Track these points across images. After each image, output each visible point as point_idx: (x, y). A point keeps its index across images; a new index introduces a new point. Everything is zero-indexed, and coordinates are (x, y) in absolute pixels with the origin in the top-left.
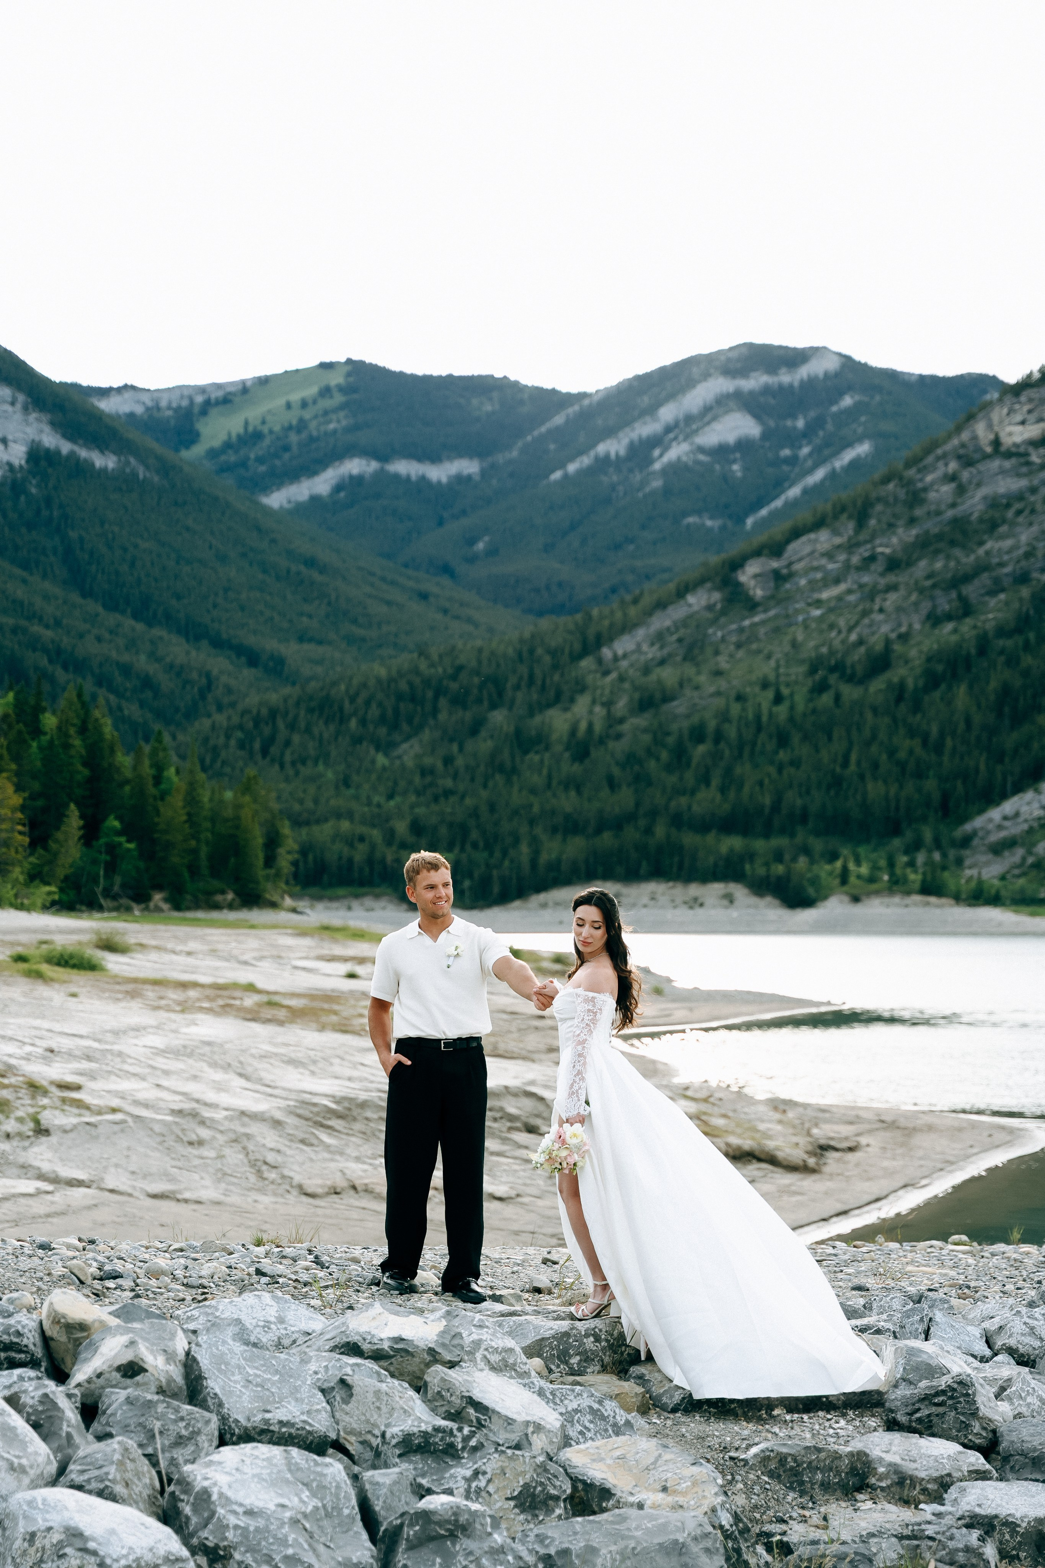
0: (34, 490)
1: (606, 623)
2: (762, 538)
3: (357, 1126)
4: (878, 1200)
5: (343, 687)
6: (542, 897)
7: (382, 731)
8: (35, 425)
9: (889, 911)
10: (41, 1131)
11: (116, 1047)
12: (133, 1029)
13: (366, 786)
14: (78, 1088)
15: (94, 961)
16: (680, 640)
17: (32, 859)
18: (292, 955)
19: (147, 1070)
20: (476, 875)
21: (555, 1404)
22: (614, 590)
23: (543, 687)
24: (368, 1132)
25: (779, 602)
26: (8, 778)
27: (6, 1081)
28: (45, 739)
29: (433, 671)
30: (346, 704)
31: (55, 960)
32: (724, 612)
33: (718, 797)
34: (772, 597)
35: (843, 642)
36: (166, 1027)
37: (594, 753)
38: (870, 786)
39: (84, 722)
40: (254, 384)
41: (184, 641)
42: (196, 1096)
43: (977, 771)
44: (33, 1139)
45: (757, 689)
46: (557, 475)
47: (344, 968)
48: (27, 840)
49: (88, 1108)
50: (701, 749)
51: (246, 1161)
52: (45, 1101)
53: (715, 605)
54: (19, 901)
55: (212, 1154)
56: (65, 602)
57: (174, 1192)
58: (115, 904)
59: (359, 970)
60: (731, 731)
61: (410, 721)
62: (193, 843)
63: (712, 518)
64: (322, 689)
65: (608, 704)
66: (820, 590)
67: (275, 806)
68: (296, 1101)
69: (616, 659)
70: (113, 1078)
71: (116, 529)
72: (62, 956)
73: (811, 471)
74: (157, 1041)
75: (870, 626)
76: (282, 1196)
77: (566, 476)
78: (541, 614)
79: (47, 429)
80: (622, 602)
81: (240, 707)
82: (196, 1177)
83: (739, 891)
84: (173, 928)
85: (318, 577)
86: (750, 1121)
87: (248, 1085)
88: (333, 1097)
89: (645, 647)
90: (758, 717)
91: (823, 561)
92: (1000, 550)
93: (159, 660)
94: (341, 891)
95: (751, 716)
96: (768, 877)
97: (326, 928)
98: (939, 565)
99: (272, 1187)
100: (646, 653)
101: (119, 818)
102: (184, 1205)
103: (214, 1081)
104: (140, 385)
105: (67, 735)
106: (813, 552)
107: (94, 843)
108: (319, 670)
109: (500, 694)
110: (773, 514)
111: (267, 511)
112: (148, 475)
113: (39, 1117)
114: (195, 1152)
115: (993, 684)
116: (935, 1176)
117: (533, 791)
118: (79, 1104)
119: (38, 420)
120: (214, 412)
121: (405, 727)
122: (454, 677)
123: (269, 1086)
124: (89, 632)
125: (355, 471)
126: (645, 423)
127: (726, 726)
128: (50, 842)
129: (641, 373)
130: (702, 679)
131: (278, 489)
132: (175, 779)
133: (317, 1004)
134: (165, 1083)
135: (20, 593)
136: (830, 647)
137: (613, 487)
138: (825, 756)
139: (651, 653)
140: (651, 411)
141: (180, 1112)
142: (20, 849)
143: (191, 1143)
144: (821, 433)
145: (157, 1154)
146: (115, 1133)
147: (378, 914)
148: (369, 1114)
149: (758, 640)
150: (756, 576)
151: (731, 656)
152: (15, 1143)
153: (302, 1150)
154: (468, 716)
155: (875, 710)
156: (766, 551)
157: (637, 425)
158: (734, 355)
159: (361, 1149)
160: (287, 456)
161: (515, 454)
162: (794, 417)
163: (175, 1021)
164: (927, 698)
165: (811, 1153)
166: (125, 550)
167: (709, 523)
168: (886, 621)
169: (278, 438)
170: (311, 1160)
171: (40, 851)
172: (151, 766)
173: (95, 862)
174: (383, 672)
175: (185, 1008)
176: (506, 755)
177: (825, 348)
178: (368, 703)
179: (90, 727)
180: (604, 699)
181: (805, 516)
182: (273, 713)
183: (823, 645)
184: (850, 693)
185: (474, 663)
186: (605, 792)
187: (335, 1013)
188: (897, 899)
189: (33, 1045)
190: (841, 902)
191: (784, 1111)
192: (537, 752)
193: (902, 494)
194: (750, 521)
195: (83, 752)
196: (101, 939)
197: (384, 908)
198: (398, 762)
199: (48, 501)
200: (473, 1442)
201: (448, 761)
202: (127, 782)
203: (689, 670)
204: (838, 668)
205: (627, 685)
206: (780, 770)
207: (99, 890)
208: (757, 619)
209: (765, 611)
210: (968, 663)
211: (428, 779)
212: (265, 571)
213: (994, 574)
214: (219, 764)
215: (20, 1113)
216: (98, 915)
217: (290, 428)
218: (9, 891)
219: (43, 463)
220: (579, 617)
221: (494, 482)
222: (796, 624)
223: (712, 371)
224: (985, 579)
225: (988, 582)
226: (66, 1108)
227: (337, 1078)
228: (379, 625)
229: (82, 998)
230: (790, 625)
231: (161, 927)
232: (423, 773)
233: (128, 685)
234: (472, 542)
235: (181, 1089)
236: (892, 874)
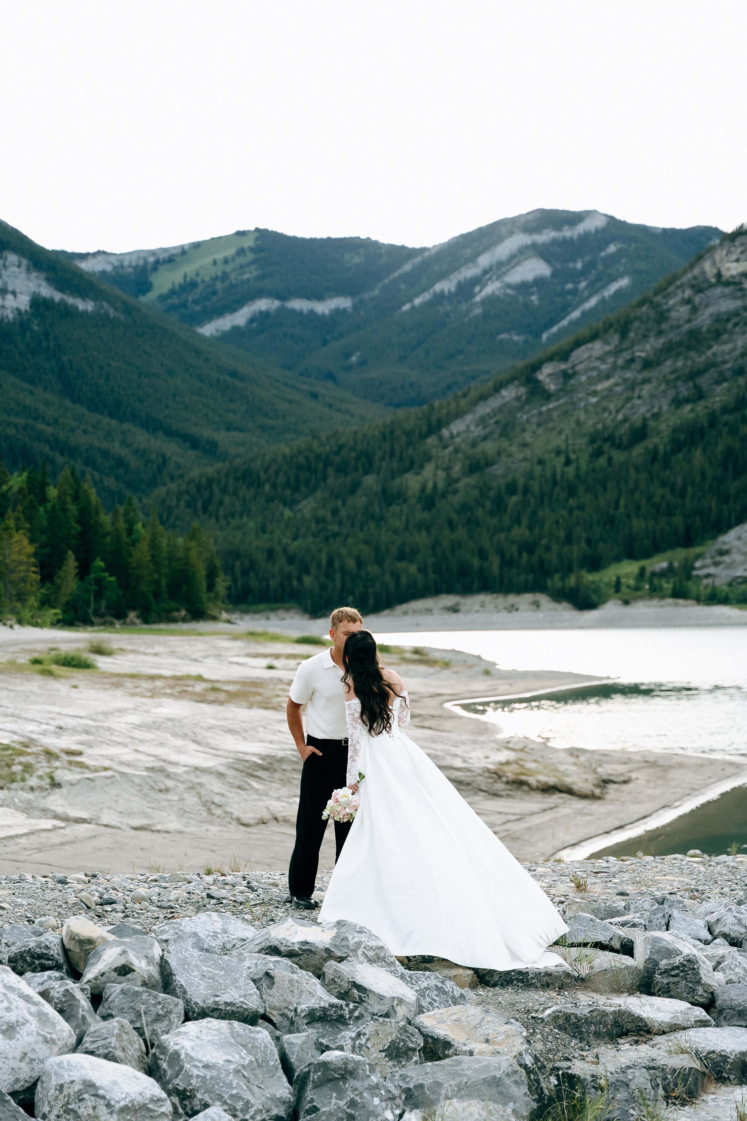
0: (36, 328)
1: (444, 411)
2: (553, 348)
3: (277, 776)
4: (644, 817)
5: (259, 462)
6: (404, 607)
7: (288, 492)
8: (36, 281)
9: (650, 610)
10: (55, 785)
11: (106, 724)
12: (118, 711)
13: (277, 532)
14: (80, 754)
15: (89, 662)
16: (497, 422)
17: (43, 591)
18: (227, 654)
19: (128, 740)
20: (357, 592)
21: (412, 984)
22: (449, 388)
23: (401, 459)
24: (287, 779)
25: (567, 393)
26: (24, 534)
27: (29, 750)
28: (49, 505)
29: (322, 449)
30: (262, 473)
31: (61, 662)
32: (527, 402)
33: (527, 533)
34: (562, 390)
35: (613, 420)
36: (140, 709)
37: (438, 504)
38: (634, 522)
39: (77, 492)
40: (190, 248)
41: (145, 432)
42: (164, 757)
43: (710, 509)
44: (49, 790)
45: (553, 456)
46: (407, 307)
48: (39, 577)
49: (87, 767)
50: (514, 499)
51: (199, 802)
52: (57, 764)
53: (521, 396)
54: (34, 620)
55: (176, 798)
56: (60, 407)
57: (149, 825)
58: (102, 620)
59: (276, 663)
60: (535, 486)
61: (307, 485)
62: (156, 576)
63: (518, 334)
64: (244, 464)
65: (447, 469)
66: (596, 384)
67: (213, 548)
68: (234, 759)
69: (452, 437)
70: (105, 746)
71: (95, 354)
72: (66, 659)
73: (587, 299)
74: (135, 719)
75: (633, 407)
76: (226, 826)
77: (413, 308)
78: (398, 406)
79: (44, 284)
80: (456, 397)
81: (186, 478)
82: (165, 814)
83: (543, 599)
84: (143, 636)
85: (239, 384)
86: (553, 764)
87: (200, 748)
88: (260, 755)
89: (472, 428)
90: (554, 475)
91: (598, 364)
92: (723, 352)
93: (128, 446)
94: (262, 607)
95: (549, 475)
96: (563, 588)
97: (252, 634)
98: (680, 363)
99: (218, 820)
100: (473, 432)
101: (103, 560)
102: (157, 834)
103: (175, 746)
104: (109, 250)
105: (65, 502)
106: (589, 358)
107: (86, 578)
108: (242, 450)
109: (371, 464)
110: (561, 331)
111: (202, 338)
112: (116, 314)
113: (54, 775)
114: (164, 797)
115: (720, 448)
116: (685, 799)
117: (396, 532)
118: (82, 765)
119: (37, 277)
120: (162, 268)
121: (304, 489)
122: (337, 453)
123: (214, 748)
124: (78, 427)
125: (263, 308)
126: (469, 268)
127: (532, 482)
128: (55, 578)
129: (464, 232)
130: (514, 449)
131: (209, 322)
132: (142, 531)
133: (246, 688)
134: (141, 748)
135: (29, 401)
136: (604, 424)
137: (447, 315)
138: (602, 501)
139: (477, 432)
140: (473, 259)
141: (152, 769)
142: (34, 583)
143: (160, 791)
144: (594, 272)
145: (137, 799)
146: (107, 785)
147: (288, 622)
148: (285, 766)
149: (552, 420)
150: (550, 375)
151: (534, 432)
152: (37, 793)
153: (239, 794)
154: (348, 480)
155: (637, 468)
156: (557, 357)
157: (463, 269)
158: (529, 218)
159: (280, 792)
160: (214, 299)
161: (376, 292)
162: (575, 261)
163: (146, 705)
164: (673, 459)
165: (597, 786)
166: (102, 368)
167: (516, 338)
168: (643, 405)
169: (209, 286)
170: (245, 800)
171: (48, 584)
172: (125, 522)
173: (87, 591)
174: (287, 451)
175: (154, 694)
176: (376, 507)
177: (595, 211)
179: (81, 495)
180: (444, 466)
181: (584, 331)
182: (210, 482)
183: (598, 423)
184: (619, 456)
185: (351, 443)
186: (447, 531)
187: (260, 694)
188: (655, 602)
189: (47, 724)
190: (616, 605)
191: (578, 757)
192: (398, 504)
193: (652, 314)
194: (545, 336)
195: (77, 514)
196: (93, 646)
197: (292, 618)
198: (299, 514)
199: (46, 335)
200: (356, 1014)
201: (335, 512)
202: (108, 534)
203: (504, 443)
204: (610, 439)
205: (460, 455)
206: (570, 512)
207: (90, 611)
208: (551, 406)
209: (557, 400)
210: (702, 432)
211: (321, 525)
212: (201, 381)
213: (719, 369)
215: (40, 773)
216: (90, 629)
217: (216, 278)
218: (28, 614)
219: (42, 309)
220: (425, 407)
221: (362, 313)
222: (579, 408)
223: (515, 229)
224: (713, 373)
225: (715, 375)
226: (73, 768)
227: (262, 741)
228: (284, 417)
229: (81, 689)
230: (575, 409)
231: (135, 636)
232: (318, 522)
233: (107, 464)
234: (348, 356)
235: (152, 753)
236: (651, 584)
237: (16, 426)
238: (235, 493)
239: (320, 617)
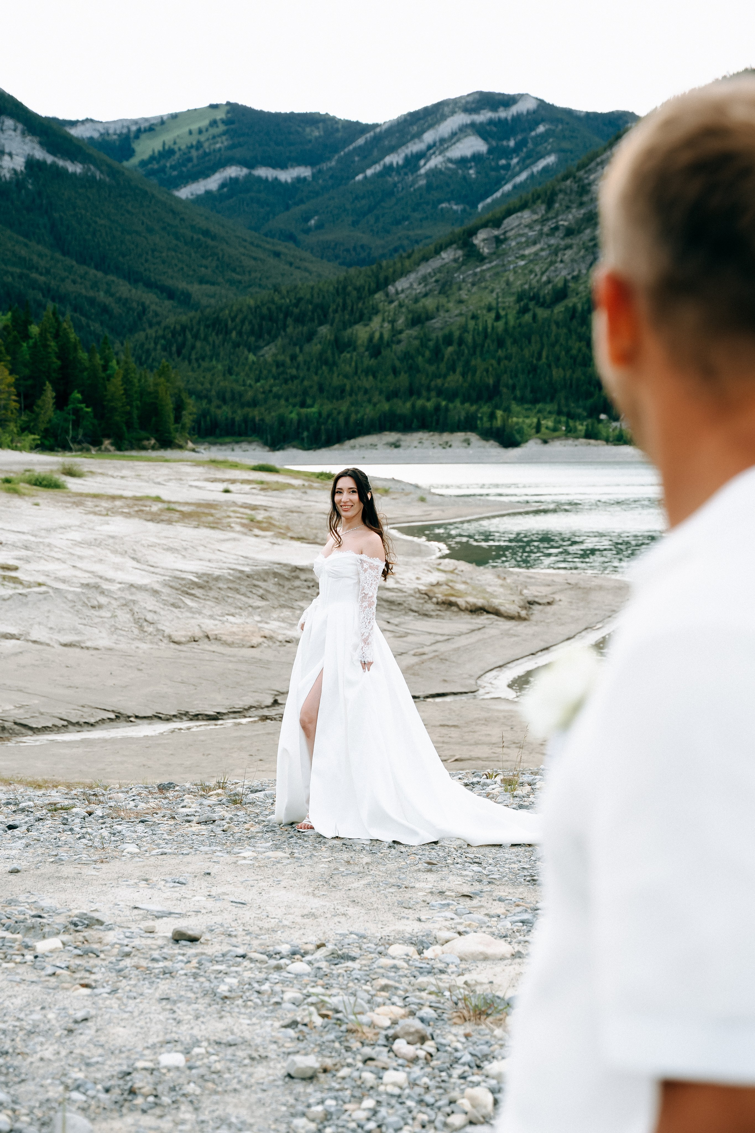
0: (30, 187)
1: (391, 270)
2: (488, 216)
3: (212, 594)
5: (227, 312)
6: (352, 442)
7: (252, 339)
8: (30, 144)
9: (565, 449)
11: (47, 541)
12: (61, 528)
13: (242, 374)
14: (16, 569)
15: (59, 482)
16: (437, 281)
17: (22, 418)
18: (189, 478)
19: (67, 556)
20: (311, 428)
22: (396, 250)
23: (352, 311)
24: (220, 598)
25: (498, 256)
26: (5, 366)
28: (31, 342)
29: (283, 301)
30: (230, 322)
31: (33, 482)
32: (463, 264)
33: (461, 378)
34: (494, 253)
35: (538, 281)
36: (85, 526)
37: (385, 352)
38: (554, 372)
39: (58, 331)
40: (168, 118)
41: (127, 283)
42: (100, 574)
45: (485, 312)
46: (360, 177)
47: (222, 486)
48: (19, 405)
49: (21, 583)
50: (450, 349)
51: (131, 619)
53: (459, 258)
54: (14, 444)
55: (108, 614)
56: (52, 259)
57: (79, 642)
58: (80, 447)
59: (231, 487)
60: (469, 338)
61: (269, 333)
62: (128, 408)
63: (456, 204)
64: (214, 313)
65: (393, 322)
66: (524, 249)
67: (181, 384)
68: (170, 576)
69: (397, 293)
70: (43, 561)
71: (83, 212)
72: (37, 480)
73: (518, 174)
74: (77, 536)
75: (555, 271)
76: (157, 644)
77: (365, 177)
78: (350, 265)
79: (37, 147)
80: (401, 257)
81: (163, 325)
82: (96, 631)
83: (473, 437)
84: (115, 461)
85: (210, 242)
86: (481, 586)
87: (138, 565)
88: (197, 573)
89: (415, 286)
90: (485, 329)
91: (526, 230)
93: (112, 295)
94: (227, 439)
95: (481, 328)
96: (491, 428)
97: (213, 461)
99: (150, 637)
100: (416, 289)
101: (82, 393)
102: (86, 651)
103: (114, 563)
104: (96, 119)
105: (46, 339)
106: (519, 225)
107: (65, 408)
108: (213, 301)
109: (325, 316)
110: (494, 202)
111: (179, 200)
112: (102, 177)
114: (97, 613)
116: (605, 621)
117: (346, 376)
118: (15, 580)
119: (31, 141)
120: (143, 136)
121: (266, 336)
122: (296, 305)
123: (152, 566)
124: (68, 277)
125: (233, 175)
126: (415, 143)
127: (466, 334)
128: (35, 407)
129: (412, 111)
130: (451, 305)
131: (185, 186)
132: (116, 367)
133: (200, 510)
134: (78, 564)
135: (24, 253)
136: (530, 285)
137: (395, 185)
138: (526, 353)
139: (419, 289)
140: (419, 135)
141: (87, 586)
142: (14, 411)
143: (93, 607)
144: (525, 150)
145: (70, 615)
146: (40, 601)
147: (251, 453)
148: (221, 585)
149: (486, 281)
150: (484, 240)
151: (469, 291)
153: (172, 611)
154: (305, 329)
156: (490, 224)
157: (409, 145)
158: (470, 99)
159: (214, 609)
160: (190, 165)
161: (333, 163)
162: (509, 140)
163: (91, 521)
165: (523, 607)
166: (89, 225)
167: (455, 207)
168: (565, 268)
169: (185, 154)
170: (178, 618)
171: (27, 412)
172: (101, 359)
173: (66, 420)
174: (252, 302)
175: (110, 512)
176: (329, 352)
177: (527, 94)
178: (243, 322)
179: (61, 334)
180: (390, 318)
181: (515, 201)
182: (184, 328)
183: (525, 284)
184: (542, 313)
185: (308, 296)
186: (391, 377)
187: (212, 515)
188: (570, 442)
190: (536, 443)
191: (505, 578)
192: (348, 352)
193: (575, 187)
194: (480, 206)
195: (57, 350)
196: (64, 469)
197: (254, 450)
198: (262, 358)
199: (40, 194)
201: (293, 358)
202: (86, 369)
203: (443, 300)
204: (535, 298)
205: (404, 310)
206: (499, 362)
207: (69, 438)
208: (484, 267)
209: (490, 262)
211: (281, 369)
212: (177, 239)
214: (150, 360)
216: (68, 454)
217: (192, 147)
218: (6, 438)
219: (35, 169)
220: (374, 267)
221: (320, 181)
222: (509, 270)
223: (457, 109)
226: (6, 583)
227: (200, 560)
228: (250, 272)
229: (42, 506)
230: (505, 271)
231: (108, 461)
232: (278, 366)
233: (93, 311)
234: (307, 220)
235: (89, 569)
236: (567, 426)
237: (12, 275)
238: (206, 339)
239: (278, 450)
